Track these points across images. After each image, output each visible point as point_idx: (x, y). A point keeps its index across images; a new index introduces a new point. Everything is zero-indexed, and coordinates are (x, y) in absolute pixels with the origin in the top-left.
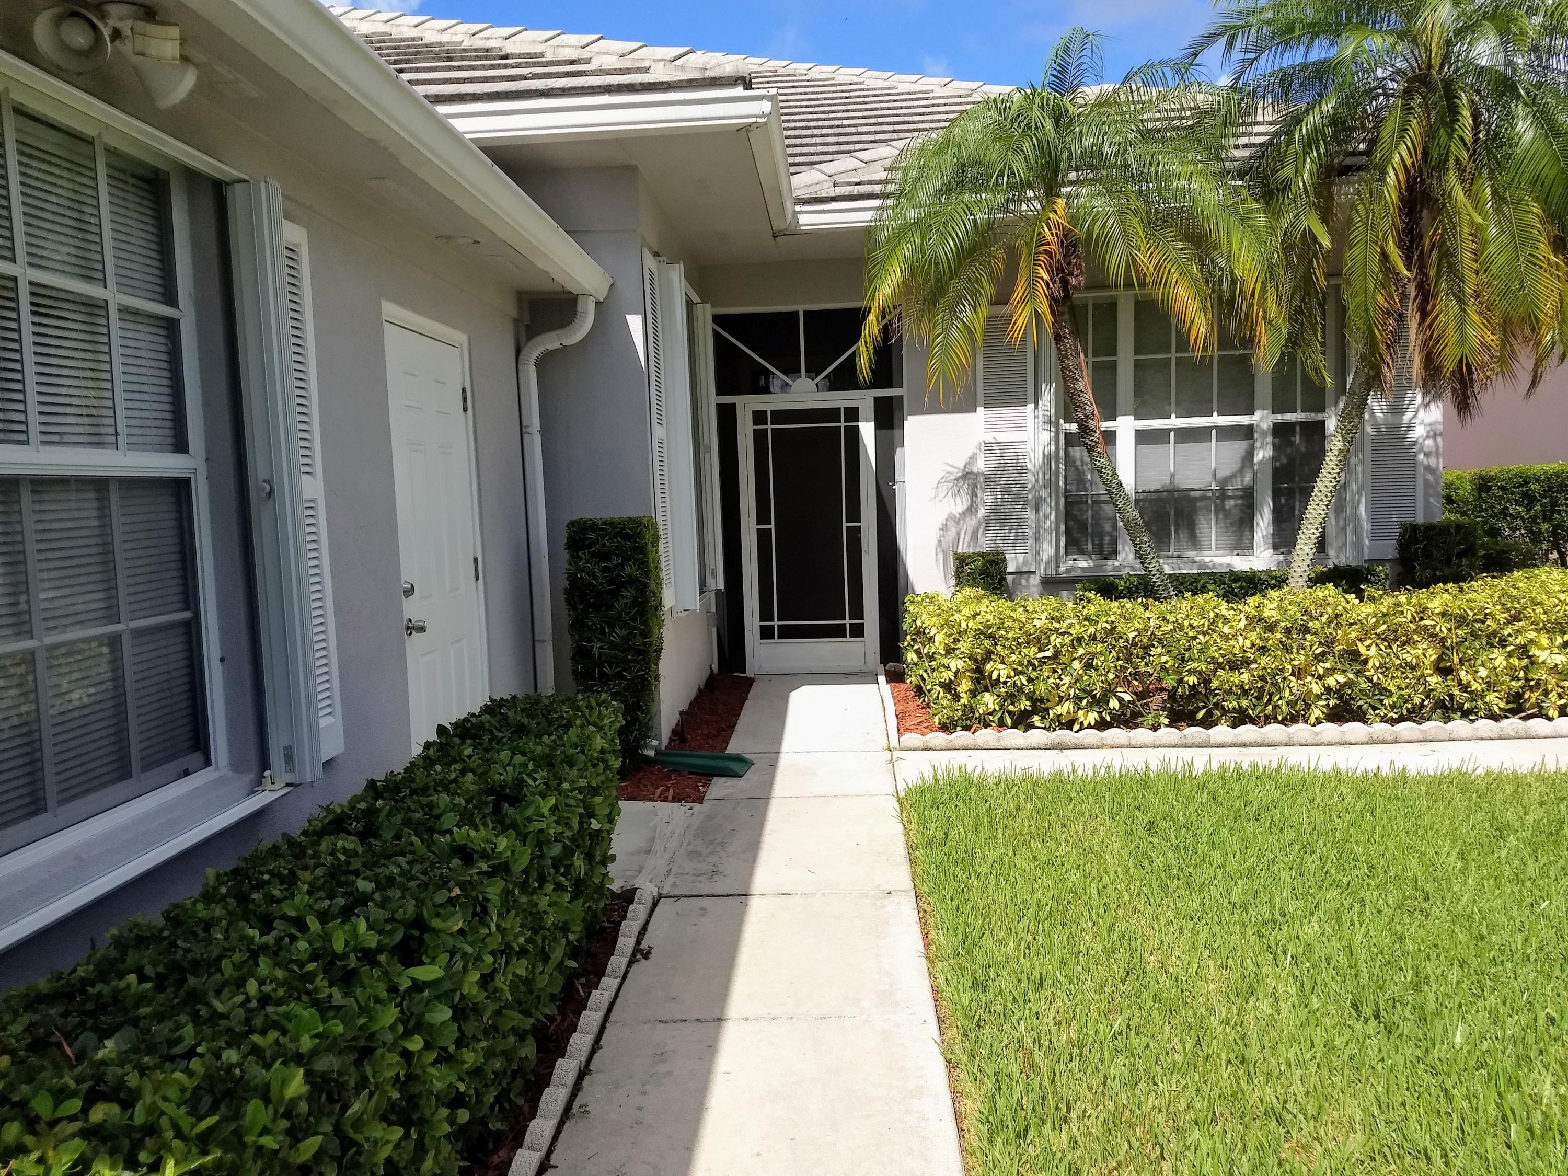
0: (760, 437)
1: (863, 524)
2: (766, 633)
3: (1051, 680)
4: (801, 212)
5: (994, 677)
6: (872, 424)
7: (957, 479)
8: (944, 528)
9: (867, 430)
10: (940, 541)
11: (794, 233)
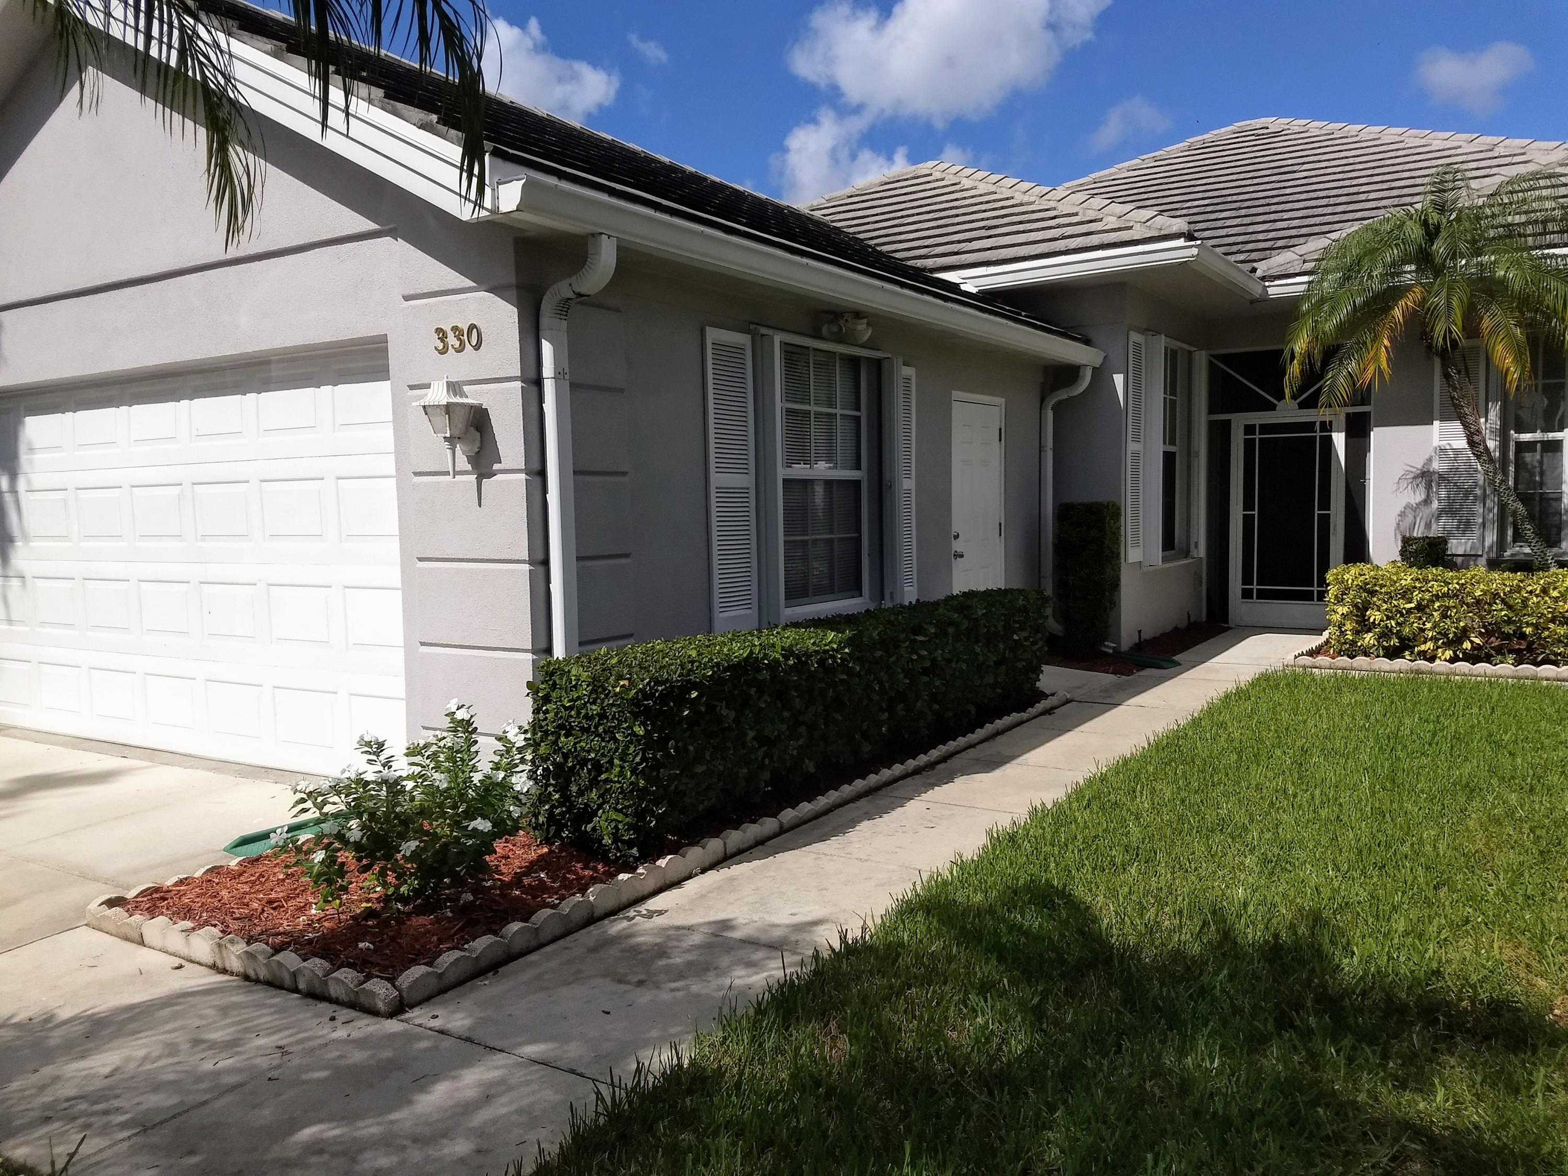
0: (1249, 445)
1: (1332, 512)
2: (1247, 594)
3: (1415, 625)
4: (1269, 286)
5: (1371, 620)
6: (1344, 434)
7: (1414, 478)
8: (1402, 515)
9: (1339, 439)
10: (1398, 524)
11: (1265, 299)
